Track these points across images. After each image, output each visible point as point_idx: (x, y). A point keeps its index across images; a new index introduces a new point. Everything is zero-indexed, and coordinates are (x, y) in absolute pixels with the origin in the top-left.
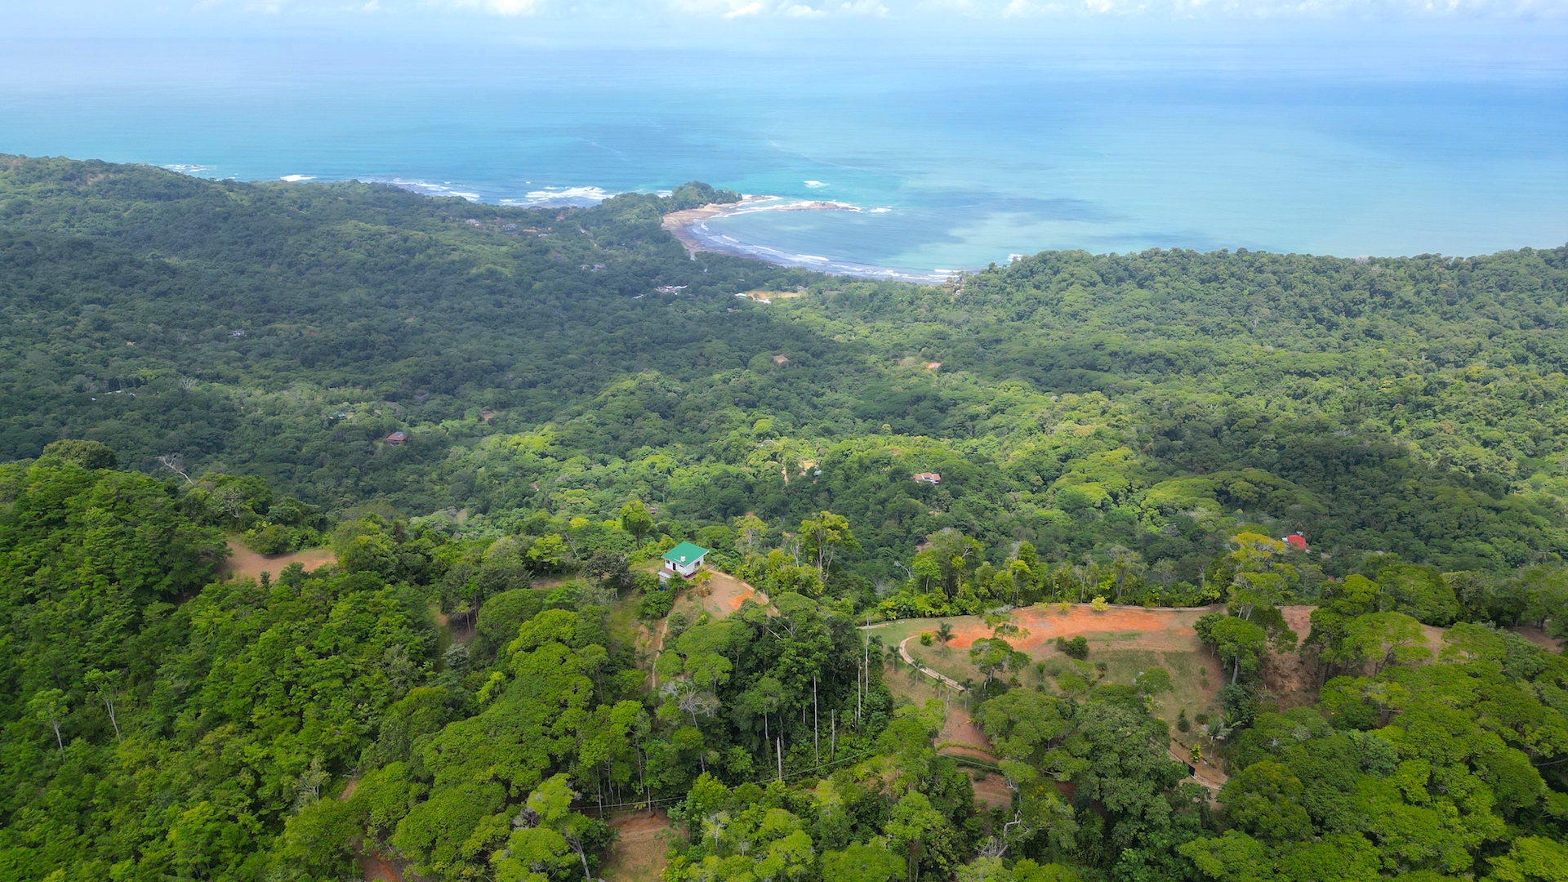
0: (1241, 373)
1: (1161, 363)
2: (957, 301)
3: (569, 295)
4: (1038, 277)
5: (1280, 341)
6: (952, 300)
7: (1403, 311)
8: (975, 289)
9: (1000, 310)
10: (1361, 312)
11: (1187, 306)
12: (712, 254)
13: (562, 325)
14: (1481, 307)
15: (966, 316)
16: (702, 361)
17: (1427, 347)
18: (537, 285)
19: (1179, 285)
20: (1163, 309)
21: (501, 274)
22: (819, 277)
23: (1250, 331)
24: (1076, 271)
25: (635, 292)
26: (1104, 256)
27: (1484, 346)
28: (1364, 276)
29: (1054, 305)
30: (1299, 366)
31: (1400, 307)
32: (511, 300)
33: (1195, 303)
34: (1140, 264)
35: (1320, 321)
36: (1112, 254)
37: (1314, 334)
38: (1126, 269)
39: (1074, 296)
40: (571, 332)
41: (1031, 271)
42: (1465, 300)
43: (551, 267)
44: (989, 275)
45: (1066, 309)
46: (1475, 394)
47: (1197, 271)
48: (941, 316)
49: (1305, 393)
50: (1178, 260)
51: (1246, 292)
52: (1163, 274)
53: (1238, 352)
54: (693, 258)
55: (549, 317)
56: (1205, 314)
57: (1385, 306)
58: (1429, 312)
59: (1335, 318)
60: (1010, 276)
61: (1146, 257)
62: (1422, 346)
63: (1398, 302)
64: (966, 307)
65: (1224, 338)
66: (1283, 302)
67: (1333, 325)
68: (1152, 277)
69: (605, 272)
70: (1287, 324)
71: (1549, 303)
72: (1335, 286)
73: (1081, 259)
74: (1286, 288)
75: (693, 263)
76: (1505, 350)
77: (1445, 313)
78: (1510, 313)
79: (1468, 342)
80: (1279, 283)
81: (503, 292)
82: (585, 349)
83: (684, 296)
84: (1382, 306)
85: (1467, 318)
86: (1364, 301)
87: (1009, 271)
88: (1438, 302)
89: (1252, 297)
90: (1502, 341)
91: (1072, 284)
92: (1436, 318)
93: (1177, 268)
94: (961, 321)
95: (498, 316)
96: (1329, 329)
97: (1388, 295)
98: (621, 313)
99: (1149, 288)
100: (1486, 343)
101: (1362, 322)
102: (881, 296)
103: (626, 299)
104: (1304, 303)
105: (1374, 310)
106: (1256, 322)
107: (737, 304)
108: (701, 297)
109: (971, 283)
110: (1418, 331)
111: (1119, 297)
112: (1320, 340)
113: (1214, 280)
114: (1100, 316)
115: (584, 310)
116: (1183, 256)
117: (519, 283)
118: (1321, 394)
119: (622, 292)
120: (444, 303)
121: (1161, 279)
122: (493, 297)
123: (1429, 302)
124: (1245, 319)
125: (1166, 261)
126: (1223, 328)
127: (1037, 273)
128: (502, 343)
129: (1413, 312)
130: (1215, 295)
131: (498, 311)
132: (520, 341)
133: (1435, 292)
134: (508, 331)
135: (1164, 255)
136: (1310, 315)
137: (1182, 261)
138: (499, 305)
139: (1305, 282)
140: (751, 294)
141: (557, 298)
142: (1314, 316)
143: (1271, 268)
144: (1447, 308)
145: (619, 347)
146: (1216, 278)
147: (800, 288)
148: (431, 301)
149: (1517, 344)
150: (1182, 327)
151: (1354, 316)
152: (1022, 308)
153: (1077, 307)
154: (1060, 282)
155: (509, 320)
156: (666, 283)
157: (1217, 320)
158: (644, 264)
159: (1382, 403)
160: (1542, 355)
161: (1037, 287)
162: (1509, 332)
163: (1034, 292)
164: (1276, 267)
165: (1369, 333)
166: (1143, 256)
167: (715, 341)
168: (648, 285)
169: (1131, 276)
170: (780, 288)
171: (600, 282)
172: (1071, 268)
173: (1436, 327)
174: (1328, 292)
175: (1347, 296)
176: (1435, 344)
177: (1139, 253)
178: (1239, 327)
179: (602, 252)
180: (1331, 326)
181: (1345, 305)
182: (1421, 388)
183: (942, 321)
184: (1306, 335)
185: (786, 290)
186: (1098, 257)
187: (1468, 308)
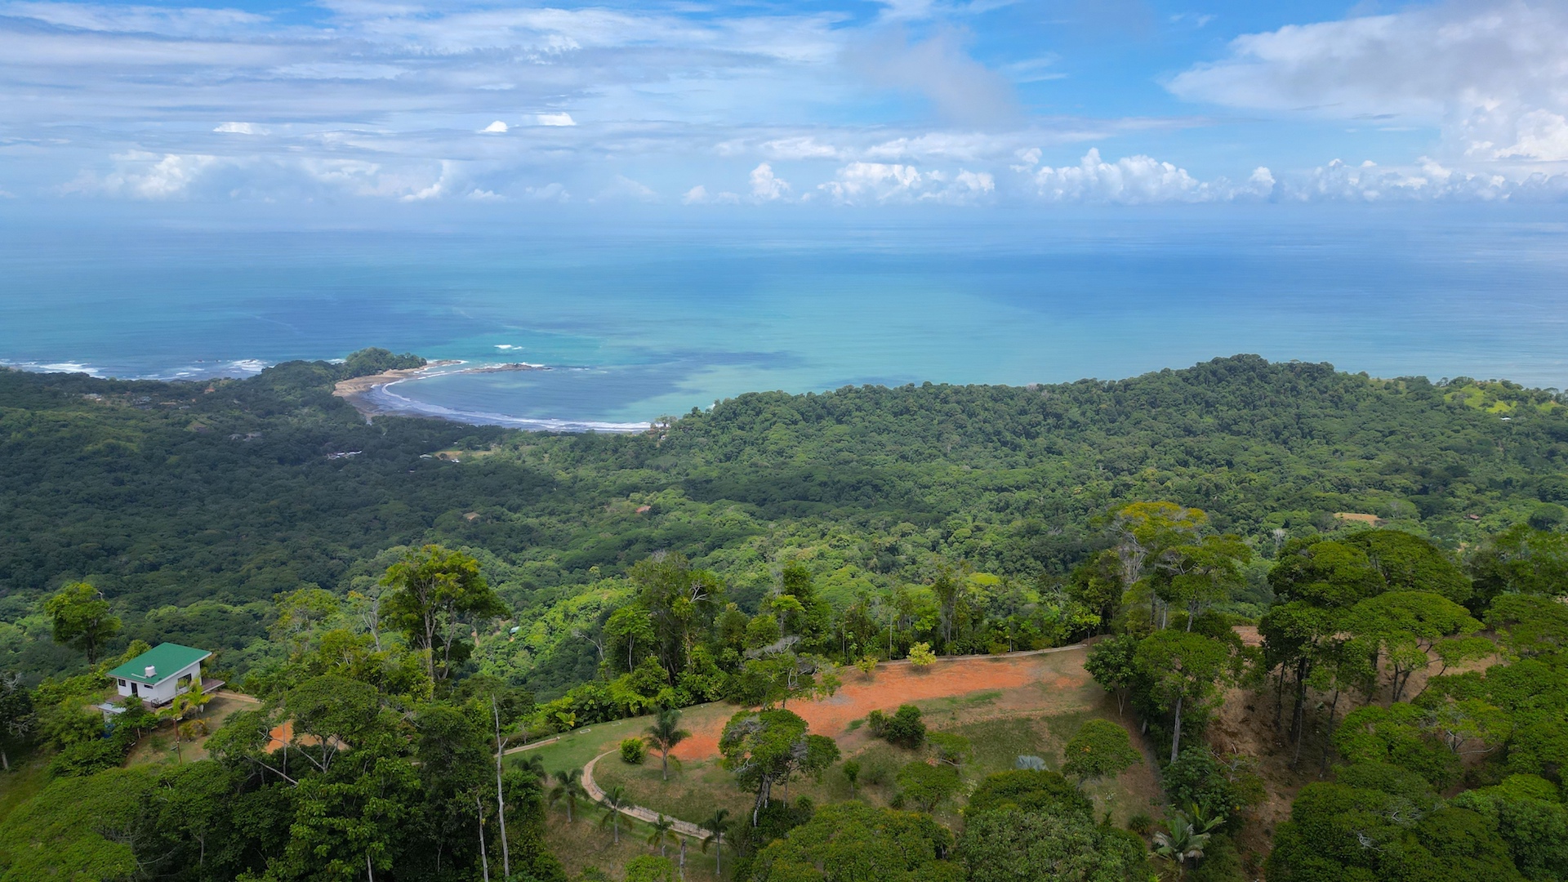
0: (945, 493)
1: (868, 488)
2: (663, 446)
3: (213, 467)
4: (741, 419)
5: (974, 463)
6: (658, 446)
7: (1074, 431)
8: (681, 432)
9: (707, 452)
10: (1038, 434)
11: (884, 438)
12: (391, 418)
13: (202, 500)
14: (1138, 423)
15: (674, 460)
16: (377, 524)
17: (1103, 458)
18: (173, 459)
19: (874, 418)
20: (863, 442)
21: (125, 449)
22: (514, 432)
23: (945, 455)
24: (777, 410)
25: (298, 461)
26: (802, 396)
27: (1149, 454)
28: (1035, 401)
29: (760, 444)
30: (997, 482)
31: (1070, 427)
32: (135, 477)
33: (891, 435)
34: (836, 400)
35: (1005, 444)
36: (809, 393)
37: (1002, 455)
38: (824, 407)
39: (778, 435)
40: (215, 507)
41: (734, 413)
42: (1123, 418)
43: (193, 439)
44: (693, 419)
45: (772, 447)
46: (1157, 492)
47: (889, 404)
48: (647, 462)
49: (1007, 505)
50: (871, 395)
51: (936, 422)
52: (859, 409)
53: (938, 474)
54: (369, 422)
55: (185, 492)
56: (902, 444)
57: (1057, 427)
58: (1096, 429)
59: (1017, 441)
60: (714, 419)
61: (843, 394)
62: (1099, 457)
63: (1068, 423)
64: (673, 452)
65: (923, 463)
66: (970, 429)
67: (1016, 446)
68: (848, 412)
69: (261, 441)
70: (976, 448)
71: (1192, 415)
72: (1012, 412)
73: (780, 399)
74: (970, 416)
75: (369, 427)
76: (1167, 457)
77: (1108, 430)
78: (1163, 427)
79: (1136, 450)
80: (963, 412)
81: (127, 468)
82: (228, 522)
83: (358, 460)
84: (1055, 427)
85: (1128, 433)
86: (1039, 424)
87: (712, 413)
88: (1102, 420)
89: (943, 425)
90: (1164, 449)
91: (775, 423)
92: (1103, 434)
93: (871, 403)
94: (669, 465)
95: (117, 496)
96: (1014, 450)
97: (1059, 417)
98: (279, 482)
99: (848, 423)
100: (1151, 452)
101: (1041, 442)
102: (582, 446)
103: (287, 467)
104: (988, 428)
105: (1049, 431)
106: (949, 448)
107: (422, 464)
108: (379, 460)
109: (676, 427)
110: (1091, 446)
111: (820, 433)
112: (1009, 459)
113: (906, 413)
114: (804, 452)
115: (231, 482)
116: (874, 391)
117: (148, 458)
118: (1021, 503)
119: (281, 461)
120: (46, 486)
121: (858, 413)
122: (113, 475)
123: (1094, 422)
124: (939, 445)
125: (860, 398)
126: (920, 454)
127: (740, 415)
128: (117, 523)
129: (1082, 430)
130: (908, 426)
131: (117, 489)
132: (144, 521)
133: (1097, 412)
134: (130, 511)
135: (857, 392)
136: (995, 438)
137: (873, 396)
138: (122, 483)
139: (986, 409)
140: (438, 454)
141: (197, 472)
142: (999, 440)
143: (954, 398)
144: (1109, 425)
145: (273, 517)
146: (907, 411)
147: (492, 446)
148: (27, 484)
149: (1176, 450)
150: (883, 457)
151: (1034, 438)
152: (729, 448)
153: (782, 444)
154: (763, 422)
155: (131, 499)
156: (337, 449)
157: (915, 447)
158: (310, 431)
159: (1076, 508)
160: (1199, 458)
161: (742, 428)
162: (1168, 441)
163: (739, 432)
164: (959, 397)
165: (1050, 450)
166: (838, 394)
167: (392, 502)
168: (315, 452)
169: (830, 413)
170: (471, 447)
171: (255, 450)
172: (772, 408)
173: (1105, 441)
174: (1008, 417)
175: (1025, 419)
176: (1109, 455)
177: (834, 392)
178: (934, 451)
179: (259, 421)
180: (1015, 447)
181: (1024, 428)
182: (1108, 491)
183: (650, 467)
184: (995, 457)
185: (477, 449)
186: (796, 398)
187: (1127, 425)
